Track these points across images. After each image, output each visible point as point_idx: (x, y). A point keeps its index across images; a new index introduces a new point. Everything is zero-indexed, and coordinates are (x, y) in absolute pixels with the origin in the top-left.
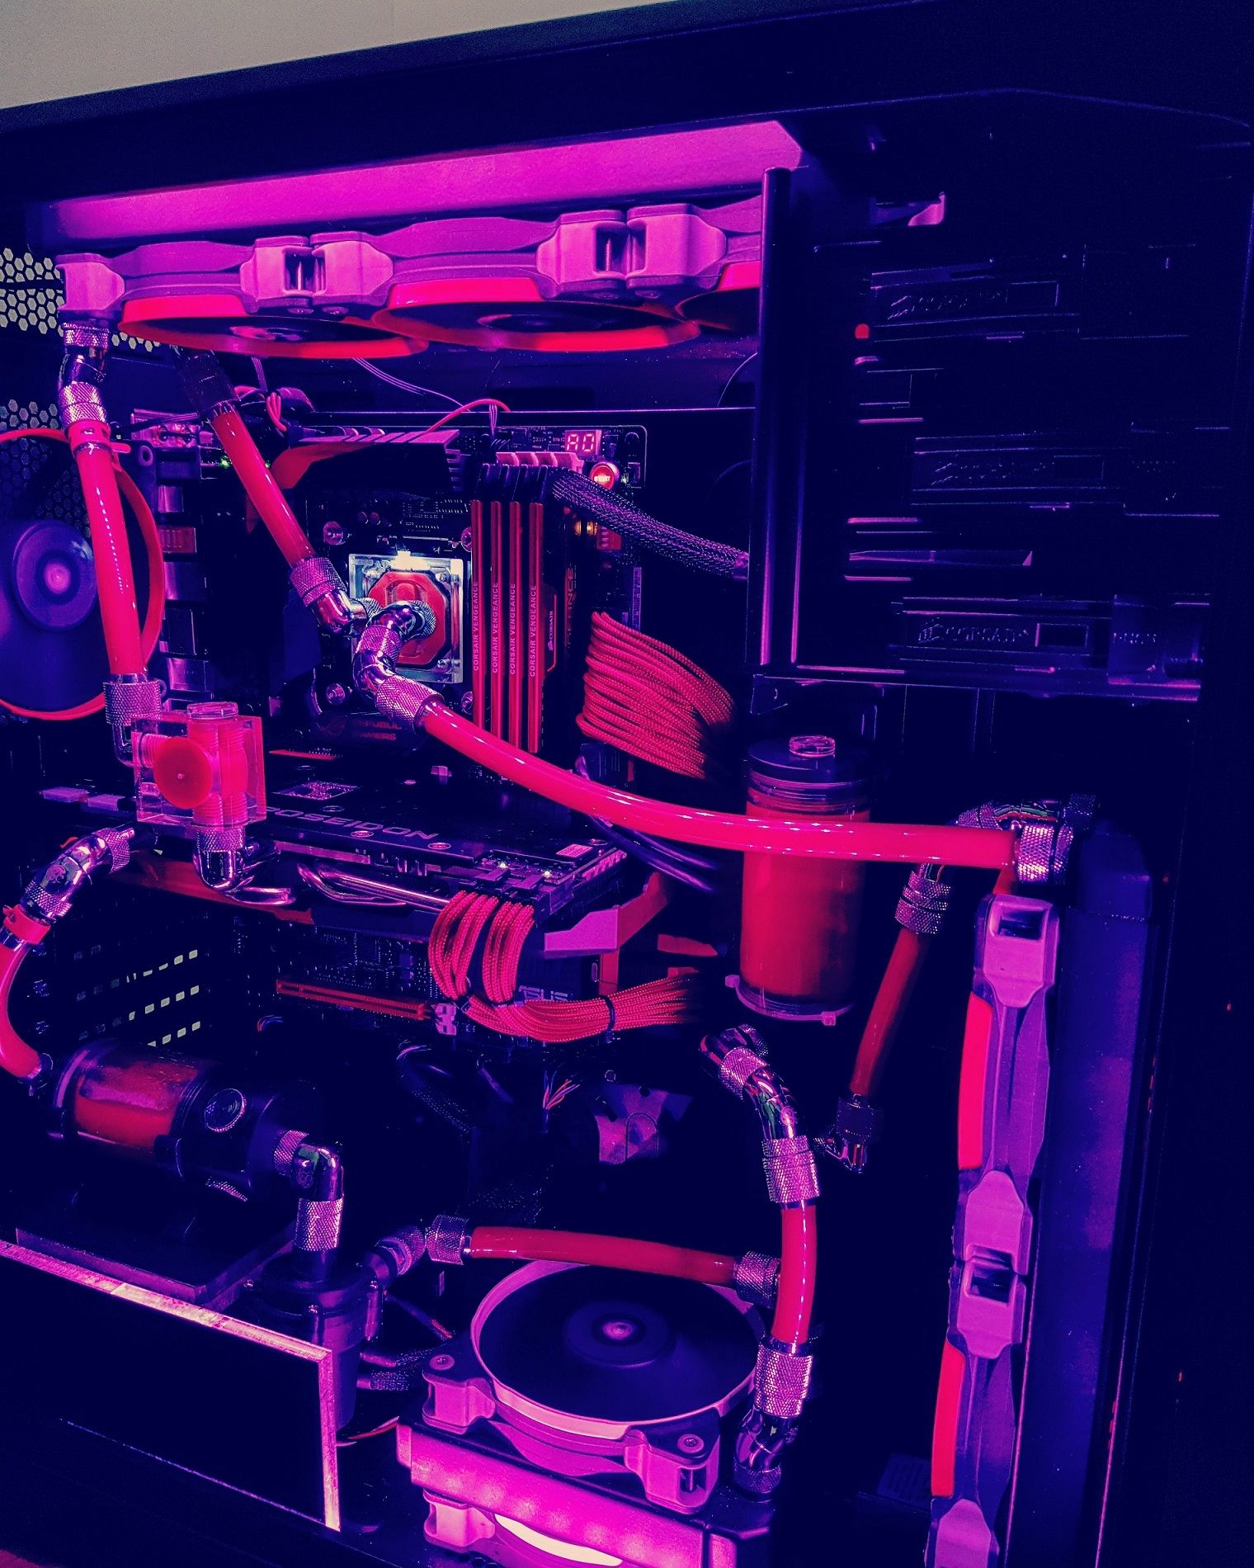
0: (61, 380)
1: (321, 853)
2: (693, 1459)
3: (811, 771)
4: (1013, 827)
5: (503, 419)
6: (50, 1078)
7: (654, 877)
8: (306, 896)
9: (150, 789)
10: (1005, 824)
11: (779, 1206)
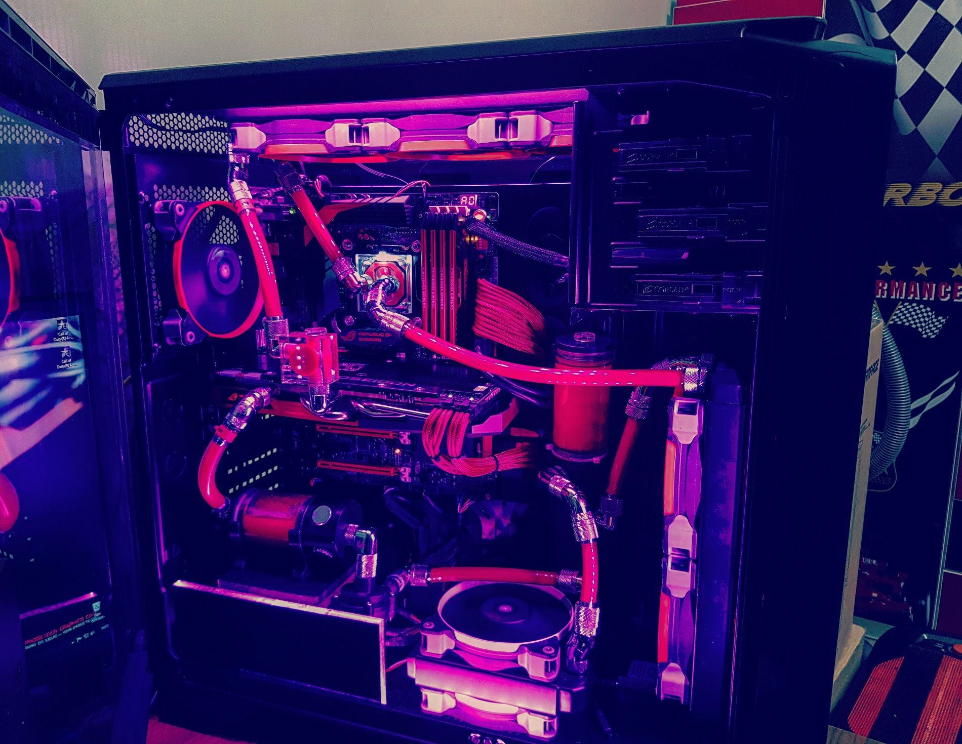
0: (229, 178)
1: (361, 395)
2: (550, 656)
3: (585, 348)
4: (677, 369)
5: (428, 188)
6: (230, 509)
7: (514, 400)
8: (354, 415)
9: (287, 368)
10: (674, 368)
11: (580, 542)
